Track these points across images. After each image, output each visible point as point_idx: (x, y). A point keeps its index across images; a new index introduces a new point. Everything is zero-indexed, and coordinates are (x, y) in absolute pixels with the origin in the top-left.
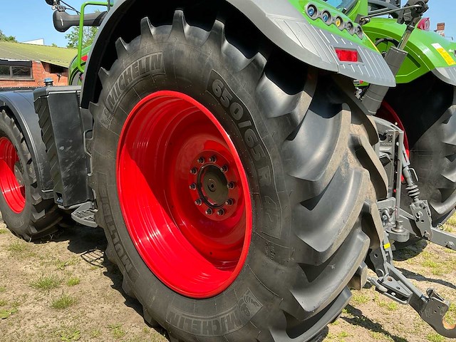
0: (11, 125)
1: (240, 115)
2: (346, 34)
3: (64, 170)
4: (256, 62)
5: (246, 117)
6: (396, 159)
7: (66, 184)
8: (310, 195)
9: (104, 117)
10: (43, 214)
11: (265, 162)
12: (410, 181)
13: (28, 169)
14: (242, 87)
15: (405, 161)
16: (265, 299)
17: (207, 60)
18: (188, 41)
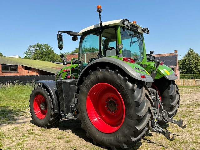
0: (45, 91)
1: (122, 89)
2: (142, 72)
3: (65, 103)
4: (126, 79)
5: (124, 89)
6: (157, 99)
7: (65, 108)
8: (138, 104)
9: (84, 89)
10: (53, 118)
11: (128, 98)
12: (161, 105)
13: (50, 104)
14: (123, 83)
15: (159, 100)
16: (129, 129)
17: (114, 77)
18: (110, 73)
